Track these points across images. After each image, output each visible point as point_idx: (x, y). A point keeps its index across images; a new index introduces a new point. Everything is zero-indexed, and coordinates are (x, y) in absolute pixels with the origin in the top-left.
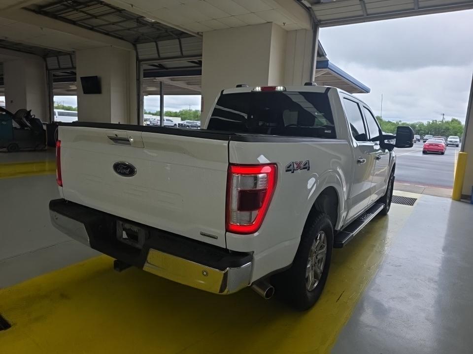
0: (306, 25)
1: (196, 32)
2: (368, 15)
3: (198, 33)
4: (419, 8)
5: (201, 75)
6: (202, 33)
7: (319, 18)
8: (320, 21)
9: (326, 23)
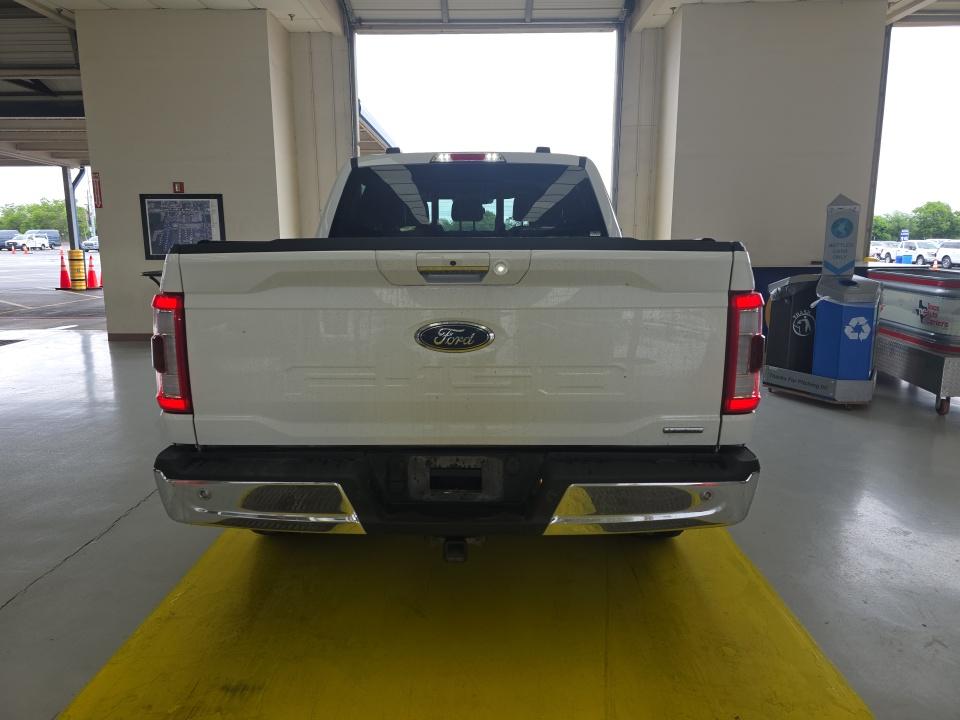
0: (334, 25)
1: (53, 7)
2: (450, 21)
3: (59, 12)
4: (532, 20)
5: (84, 115)
6: (72, 12)
7: (358, 14)
8: (360, 20)
9: (371, 27)
